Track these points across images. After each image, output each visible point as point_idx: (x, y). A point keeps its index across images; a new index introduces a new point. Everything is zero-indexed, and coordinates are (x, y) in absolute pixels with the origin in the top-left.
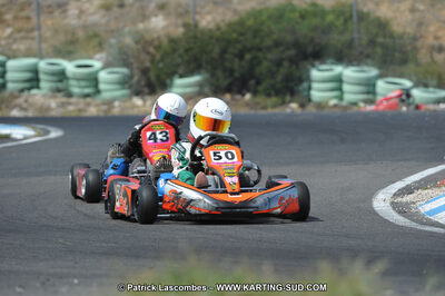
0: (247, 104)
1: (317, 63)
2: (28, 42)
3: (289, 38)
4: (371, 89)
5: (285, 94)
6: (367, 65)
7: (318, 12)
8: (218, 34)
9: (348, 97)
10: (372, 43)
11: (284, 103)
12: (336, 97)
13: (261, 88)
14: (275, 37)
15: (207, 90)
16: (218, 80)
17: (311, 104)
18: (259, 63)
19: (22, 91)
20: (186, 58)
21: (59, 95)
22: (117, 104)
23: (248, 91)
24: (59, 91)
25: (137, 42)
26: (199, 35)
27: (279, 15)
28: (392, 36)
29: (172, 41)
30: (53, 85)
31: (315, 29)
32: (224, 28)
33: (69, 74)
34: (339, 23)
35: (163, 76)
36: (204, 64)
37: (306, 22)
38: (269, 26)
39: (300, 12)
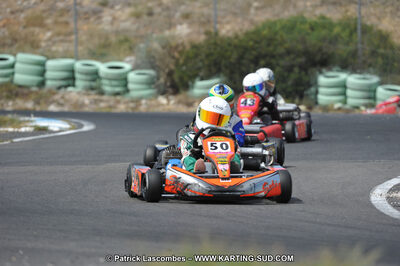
1: (324, 70)
2: (66, 45)
3: (300, 47)
4: (372, 94)
5: (294, 98)
6: (369, 72)
7: (325, 24)
8: (236, 41)
9: (351, 102)
10: (374, 53)
12: (340, 101)
14: (287, 45)
16: (235, 83)
17: (318, 107)
19: (59, 88)
20: (206, 62)
21: (93, 92)
22: (144, 102)
24: (92, 89)
25: (164, 48)
26: (219, 42)
27: (291, 26)
28: (392, 47)
29: (194, 47)
30: (88, 84)
31: (324, 39)
32: (241, 36)
33: (101, 74)
34: (345, 35)
35: (186, 79)
36: (223, 68)
37: (315, 33)
38: (281, 36)
39: (310, 24)
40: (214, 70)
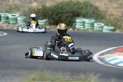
1: (78, 18)
3: (71, 10)
4: (93, 25)
5: (69, 26)
6: (92, 19)
7: (79, 4)
8: (51, 8)
9: (86, 28)
10: (93, 13)
12: (83, 27)
14: (67, 10)
15: (47, 24)
16: (50, 21)
17: (76, 29)
18: (62, 17)
20: (42, 15)
24: (6, 22)
25: (29, 10)
26: (46, 8)
27: (68, 4)
28: (99, 11)
29: (38, 10)
30: (5, 20)
31: (78, 8)
32: (53, 7)
33: (9, 18)
34: (84, 7)
36: (47, 17)
37: (75, 6)
38: (65, 7)
39: (74, 3)
40: (44, 17)
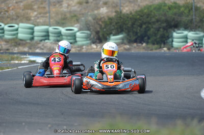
0: (144, 48)
1: (176, 30)
2: (44, 19)
3: (163, 18)
4: (201, 42)
5: (161, 44)
6: (199, 31)
7: (176, 6)
8: (131, 16)
10: (201, 21)
11: (160, 48)
13: (150, 41)
14: (157, 18)
15: (125, 41)
16: (130, 37)
17: (173, 48)
18: (149, 30)
19: (41, 41)
20: (116, 27)
22: (84, 47)
23: (144, 42)
24: (58, 41)
25: (94, 19)
26: (122, 16)
27: (159, 8)
29: (110, 19)
30: (55, 38)
31: (175, 14)
32: (133, 13)
33: (62, 33)
34: (186, 11)
35: (105, 35)
36: (124, 30)
37: (171, 11)
38: (154, 13)
39: (169, 6)
40: (119, 30)
